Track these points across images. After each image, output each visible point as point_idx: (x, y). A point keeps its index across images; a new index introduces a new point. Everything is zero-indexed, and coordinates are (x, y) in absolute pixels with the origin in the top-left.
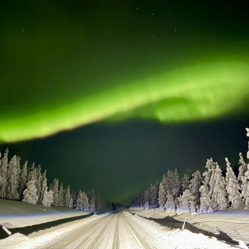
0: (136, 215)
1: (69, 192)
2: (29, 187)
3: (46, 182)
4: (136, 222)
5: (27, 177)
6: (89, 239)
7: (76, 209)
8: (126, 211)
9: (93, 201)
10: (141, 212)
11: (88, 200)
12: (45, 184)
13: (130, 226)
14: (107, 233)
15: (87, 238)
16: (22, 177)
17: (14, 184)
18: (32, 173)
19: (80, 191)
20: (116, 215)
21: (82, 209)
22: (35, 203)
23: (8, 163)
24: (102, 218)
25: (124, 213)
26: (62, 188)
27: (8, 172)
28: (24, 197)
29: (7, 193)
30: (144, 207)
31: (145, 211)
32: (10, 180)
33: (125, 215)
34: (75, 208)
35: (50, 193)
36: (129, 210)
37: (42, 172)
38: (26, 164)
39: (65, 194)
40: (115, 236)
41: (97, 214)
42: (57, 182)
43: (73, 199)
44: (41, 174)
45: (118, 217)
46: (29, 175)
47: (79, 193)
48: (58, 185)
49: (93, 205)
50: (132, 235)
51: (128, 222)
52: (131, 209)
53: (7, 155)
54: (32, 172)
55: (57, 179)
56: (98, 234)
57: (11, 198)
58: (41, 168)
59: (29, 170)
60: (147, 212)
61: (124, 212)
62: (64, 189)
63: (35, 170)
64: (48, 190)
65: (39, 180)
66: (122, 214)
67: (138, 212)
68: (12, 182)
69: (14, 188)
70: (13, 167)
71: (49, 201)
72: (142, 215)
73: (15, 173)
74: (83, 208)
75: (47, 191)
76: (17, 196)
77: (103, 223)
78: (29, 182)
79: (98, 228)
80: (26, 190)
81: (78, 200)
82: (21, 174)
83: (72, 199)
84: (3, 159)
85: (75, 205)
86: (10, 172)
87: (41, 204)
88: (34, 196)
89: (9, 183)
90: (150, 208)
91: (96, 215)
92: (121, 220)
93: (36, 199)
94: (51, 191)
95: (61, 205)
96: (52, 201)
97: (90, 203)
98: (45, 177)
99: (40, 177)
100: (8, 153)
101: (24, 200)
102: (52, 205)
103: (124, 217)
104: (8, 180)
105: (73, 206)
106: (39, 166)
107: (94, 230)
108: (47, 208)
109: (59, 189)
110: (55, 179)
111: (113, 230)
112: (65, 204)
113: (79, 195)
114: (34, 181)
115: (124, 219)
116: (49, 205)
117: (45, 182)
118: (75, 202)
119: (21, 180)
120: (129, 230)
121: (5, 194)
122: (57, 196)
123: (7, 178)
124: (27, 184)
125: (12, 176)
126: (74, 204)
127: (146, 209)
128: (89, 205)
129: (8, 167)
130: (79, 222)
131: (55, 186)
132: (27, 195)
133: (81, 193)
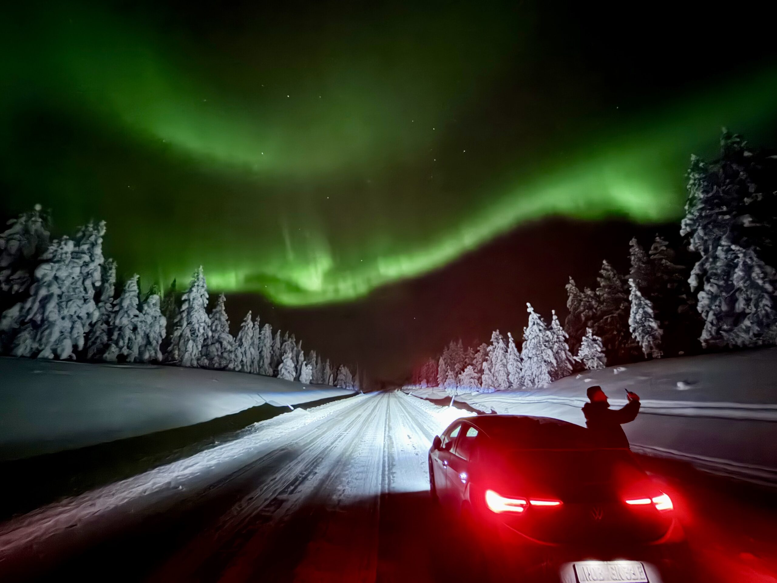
0: (409, 395)
1: (328, 368)
2: (284, 361)
3: (303, 355)
4: (409, 402)
5: (280, 349)
6: (362, 416)
7: (338, 387)
8: (398, 391)
9: (357, 377)
10: (416, 392)
11: (351, 376)
12: (302, 358)
13: (402, 406)
14: (378, 411)
15: (359, 416)
16: (274, 349)
17: (267, 357)
18: (286, 345)
19: (342, 366)
20: (386, 395)
21: (344, 387)
22: (292, 379)
23: (260, 334)
24: (370, 397)
25: (395, 393)
26: (319, 361)
27: (259, 343)
28: (280, 373)
29: (260, 368)
30: (420, 386)
31: (421, 390)
32: (263, 353)
33: (397, 395)
34: (335, 386)
35: (309, 368)
36: (403, 388)
37: (297, 343)
38: (279, 333)
39: (323, 369)
40: (387, 413)
41: (364, 393)
42: (315, 355)
43: (334, 376)
44: (295, 346)
45: (389, 397)
46: (283, 347)
47: (340, 368)
48: (315, 359)
49: (357, 383)
50: (404, 413)
51: (401, 403)
52: (404, 388)
53: (258, 323)
54: (286, 343)
55: (314, 351)
56: (370, 412)
57: (264, 373)
58: (295, 338)
59: (283, 342)
60: (424, 392)
61: (396, 391)
62: (322, 362)
63: (288, 341)
64: (306, 365)
65: (295, 352)
66: (393, 394)
67: (413, 392)
68: (265, 356)
69: (267, 361)
70: (265, 338)
71: (308, 378)
72: (417, 395)
73: (268, 345)
74: (346, 387)
75: (305, 367)
76: (271, 371)
77: (373, 402)
78: (285, 356)
79: (368, 407)
80: (281, 365)
81: (339, 377)
82: (273, 345)
83: (332, 375)
84: (254, 329)
85: (336, 382)
86: (261, 345)
87: (299, 381)
88: (290, 372)
89: (261, 357)
90: (428, 387)
91: (362, 394)
92: (393, 400)
93: (293, 376)
94: (309, 365)
95: (320, 382)
96: (311, 378)
97: (353, 380)
98: (300, 348)
99: (295, 349)
100: (260, 322)
101: (279, 376)
102: (311, 383)
103: (396, 397)
104: (260, 353)
105: (333, 384)
106: (293, 336)
107: (365, 409)
108: (306, 385)
109: (317, 364)
110: (312, 351)
111: (384, 409)
112: (324, 380)
113: (340, 370)
114: (290, 355)
115: (395, 399)
116: (308, 382)
117: (301, 356)
118: (335, 379)
119: (274, 352)
120: (401, 409)
121: (258, 369)
122: (314, 371)
123: (259, 351)
124: (283, 358)
125: (264, 349)
126: (334, 382)
127: (423, 388)
128: (352, 383)
129: (260, 338)
130: (346, 401)
131: (313, 359)
132: (283, 371)
133: (343, 368)
